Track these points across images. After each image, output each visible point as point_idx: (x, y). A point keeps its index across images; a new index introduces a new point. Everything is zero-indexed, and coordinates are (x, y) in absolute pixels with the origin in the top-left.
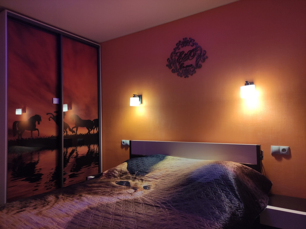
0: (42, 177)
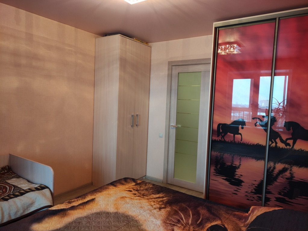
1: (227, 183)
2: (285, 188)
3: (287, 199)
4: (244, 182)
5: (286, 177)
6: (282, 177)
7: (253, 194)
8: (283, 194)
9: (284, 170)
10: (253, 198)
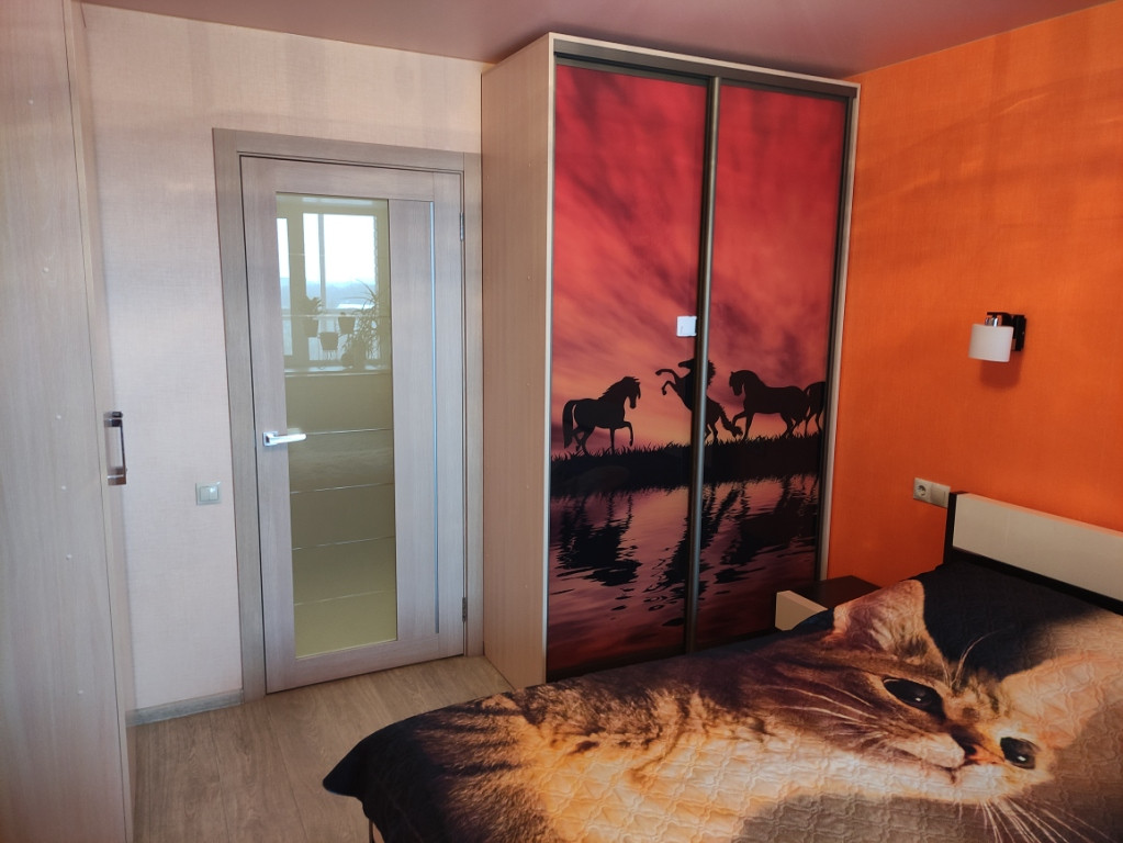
0: (639, 570)
1: (598, 585)
2: (733, 542)
3: (737, 567)
4: (640, 564)
5: (735, 513)
6: (728, 517)
7: (662, 588)
8: (729, 558)
9: (732, 497)
10: (664, 598)
